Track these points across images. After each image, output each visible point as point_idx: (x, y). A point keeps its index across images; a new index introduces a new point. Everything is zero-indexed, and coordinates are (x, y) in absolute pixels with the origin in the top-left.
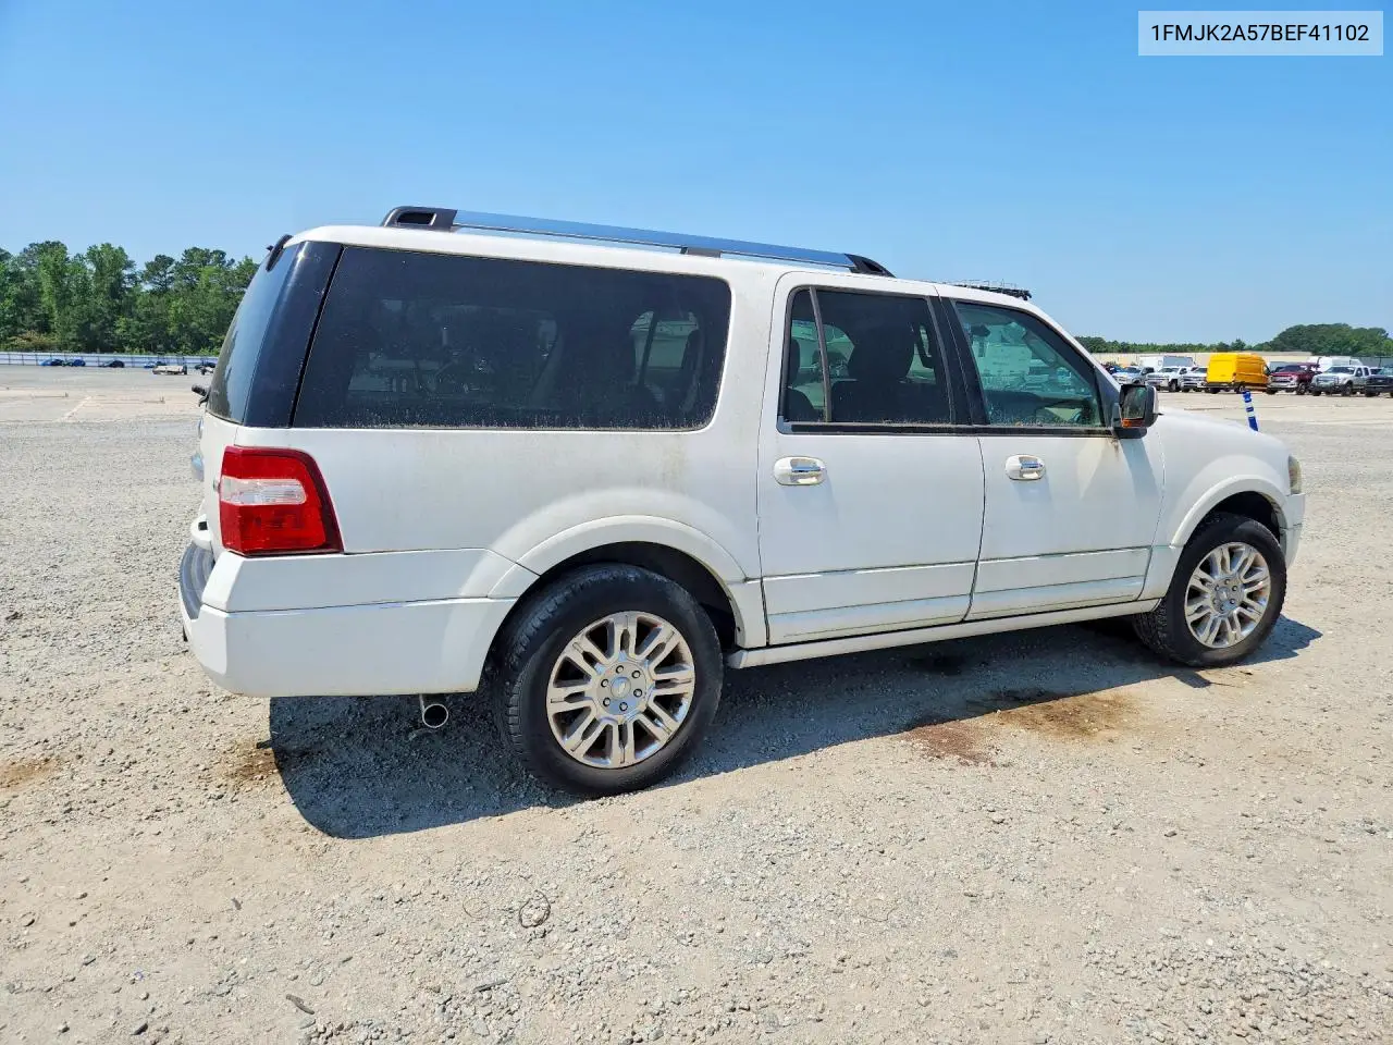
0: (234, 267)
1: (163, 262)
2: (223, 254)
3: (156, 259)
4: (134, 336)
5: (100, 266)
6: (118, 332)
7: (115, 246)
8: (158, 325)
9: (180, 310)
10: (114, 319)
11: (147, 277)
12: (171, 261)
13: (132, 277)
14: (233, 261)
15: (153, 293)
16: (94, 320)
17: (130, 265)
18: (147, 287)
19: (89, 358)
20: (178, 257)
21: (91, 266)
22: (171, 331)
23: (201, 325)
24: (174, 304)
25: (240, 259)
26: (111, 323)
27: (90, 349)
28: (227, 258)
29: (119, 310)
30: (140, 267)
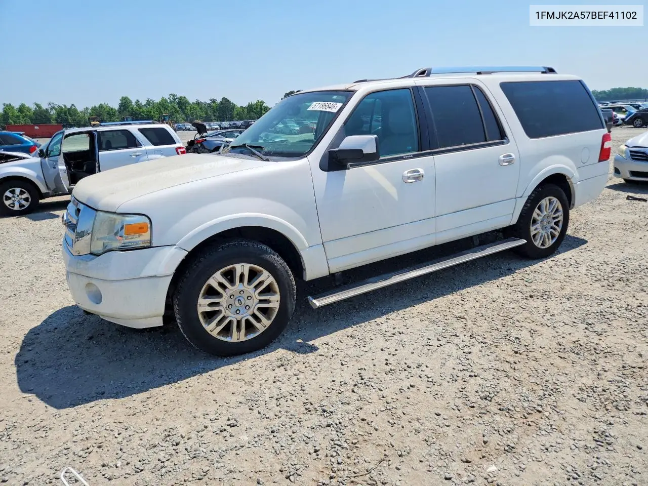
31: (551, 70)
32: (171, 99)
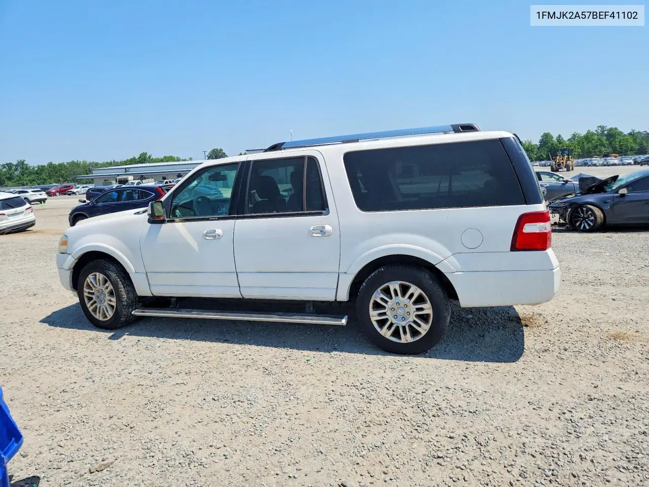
31: (469, 128)
32: (599, 131)
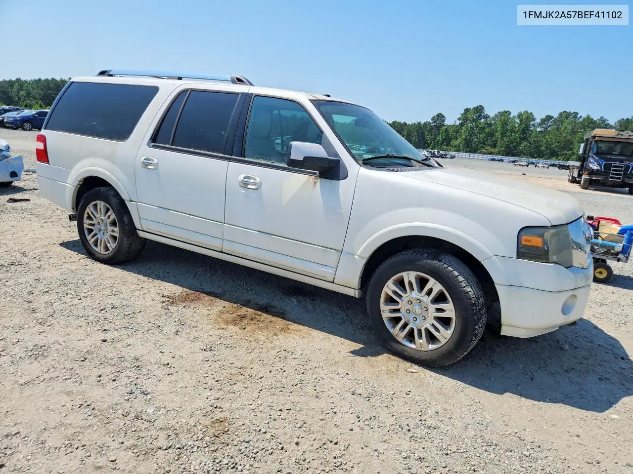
0: (580, 120)
1: (549, 118)
2: (577, 114)
3: (546, 117)
4: (526, 150)
5: (521, 120)
6: (520, 148)
7: (529, 112)
8: (537, 146)
9: (549, 139)
10: (521, 143)
11: (540, 124)
12: (552, 117)
13: (533, 125)
14: (581, 117)
15: (540, 132)
16: (512, 143)
17: (534, 120)
18: (539, 129)
19: (506, 158)
20: (556, 115)
21: (517, 121)
22: (542, 148)
23: (556, 147)
24: (547, 137)
25: (584, 116)
26: (519, 145)
27: (507, 155)
28: (579, 116)
29: (525, 139)
30: (538, 121)
